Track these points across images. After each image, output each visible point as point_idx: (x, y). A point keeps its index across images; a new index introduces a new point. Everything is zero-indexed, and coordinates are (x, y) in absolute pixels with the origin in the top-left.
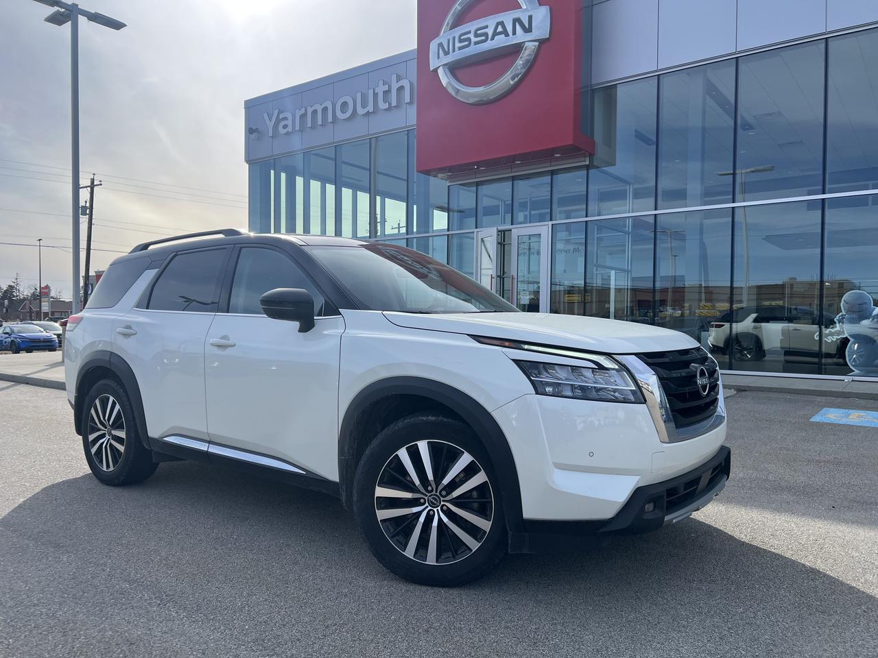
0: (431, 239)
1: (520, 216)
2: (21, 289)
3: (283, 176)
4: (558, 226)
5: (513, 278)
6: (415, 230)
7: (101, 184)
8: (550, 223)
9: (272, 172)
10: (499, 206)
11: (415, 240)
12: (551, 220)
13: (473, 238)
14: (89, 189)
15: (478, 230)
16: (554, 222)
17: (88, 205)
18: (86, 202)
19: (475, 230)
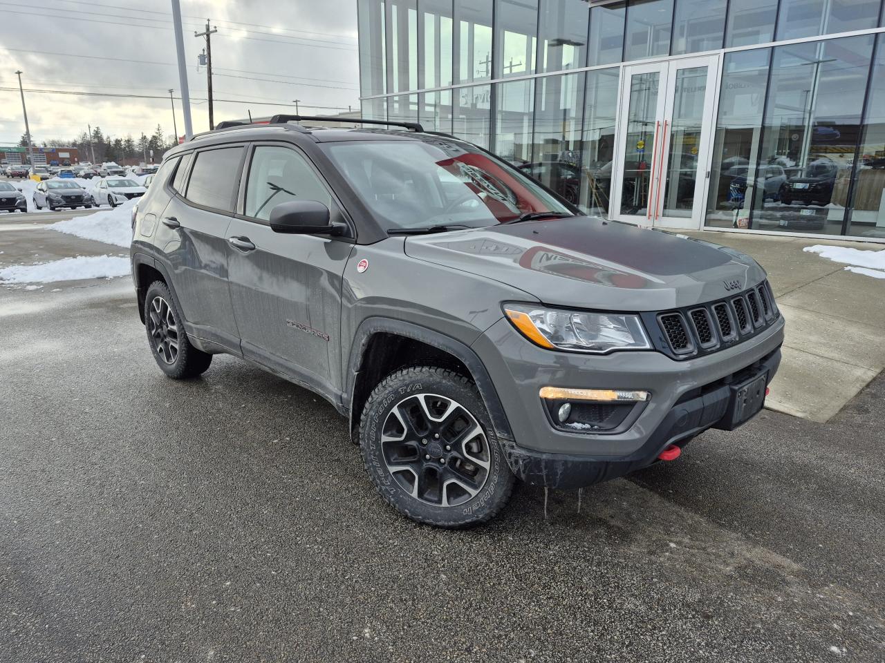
0: (563, 77)
1: (681, 43)
2: (164, 140)
3: (394, 8)
4: (733, 55)
5: (666, 125)
6: (545, 66)
7: (216, 31)
8: (723, 51)
9: (383, 4)
10: (647, 32)
11: (544, 80)
12: (723, 47)
13: (618, 76)
14: (205, 36)
15: (625, 63)
16: (727, 50)
17: (206, 53)
18: (204, 50)
19: (622, 64)
